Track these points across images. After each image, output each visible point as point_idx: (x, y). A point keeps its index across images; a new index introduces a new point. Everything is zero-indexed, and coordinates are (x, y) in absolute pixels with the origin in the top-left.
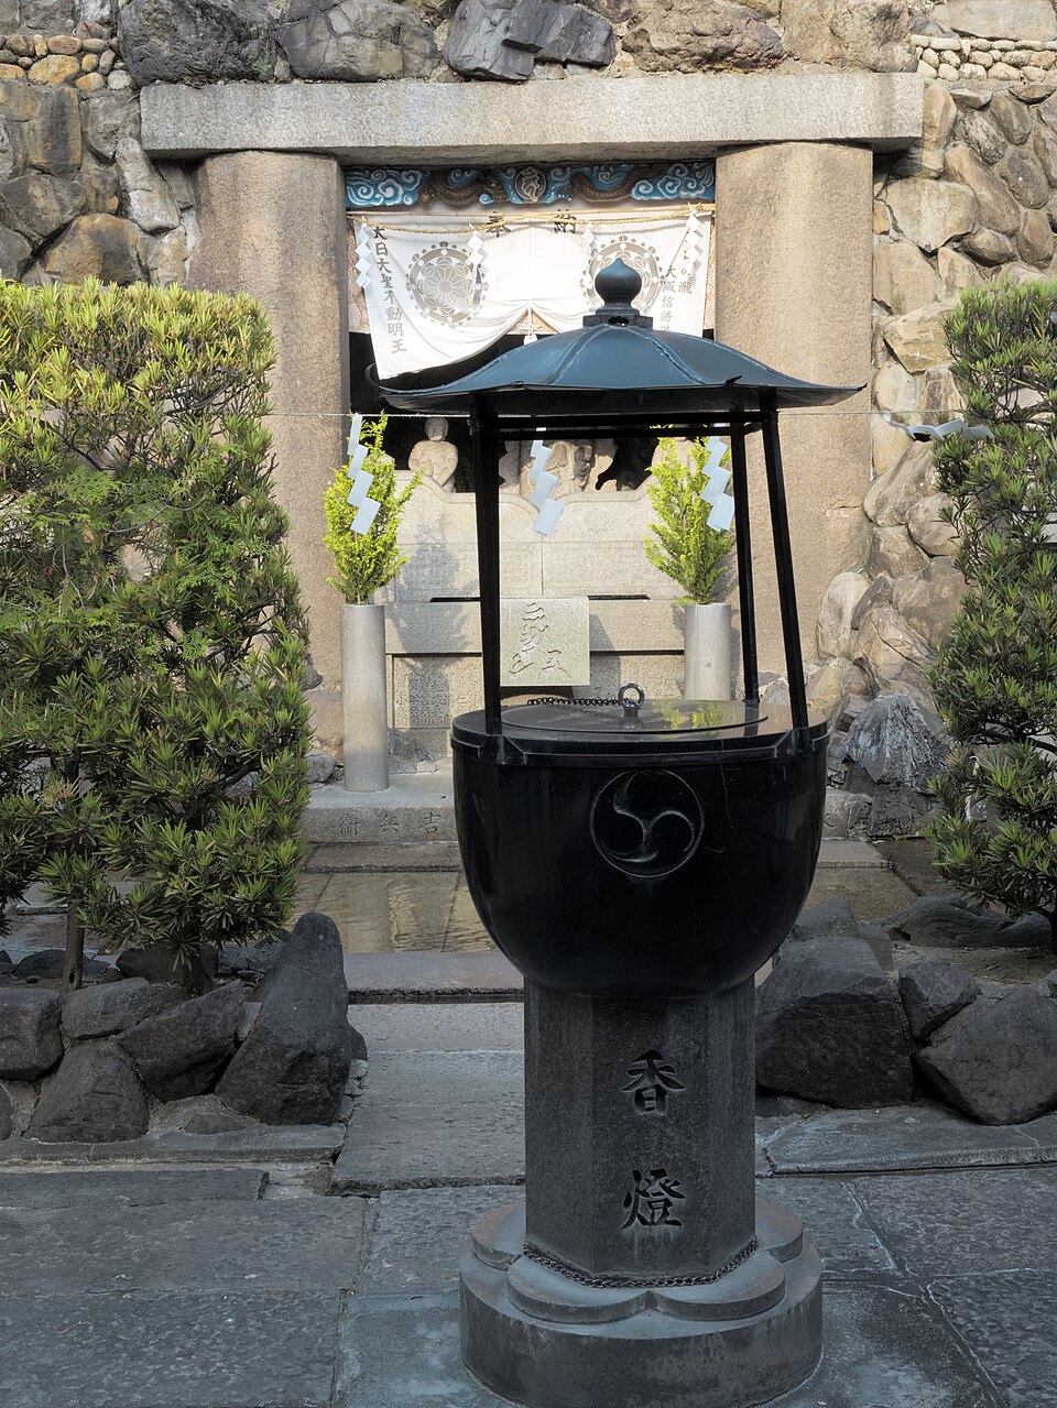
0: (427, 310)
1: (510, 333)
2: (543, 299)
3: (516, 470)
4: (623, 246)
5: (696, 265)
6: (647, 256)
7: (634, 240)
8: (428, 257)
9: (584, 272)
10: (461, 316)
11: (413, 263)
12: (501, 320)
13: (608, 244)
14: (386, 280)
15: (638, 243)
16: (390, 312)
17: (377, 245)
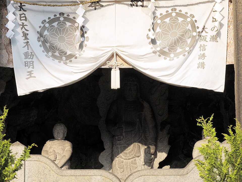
0: (50, 54)
1: (103, 67)
2: (123, 46)
3: (110, 160)
4: (174, 14)
5: (221, 25)
6: (189, 20)
7: (180, 11)
8: (51, 21)
9: (149, 30)
10: (71, 56)
11: (42, 25)
12: (96, 59)
13: (164, 13)
14: (25, 35)
15: (183, 12)
16: (26, 55)
17: (20, 15)
